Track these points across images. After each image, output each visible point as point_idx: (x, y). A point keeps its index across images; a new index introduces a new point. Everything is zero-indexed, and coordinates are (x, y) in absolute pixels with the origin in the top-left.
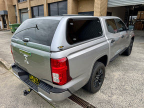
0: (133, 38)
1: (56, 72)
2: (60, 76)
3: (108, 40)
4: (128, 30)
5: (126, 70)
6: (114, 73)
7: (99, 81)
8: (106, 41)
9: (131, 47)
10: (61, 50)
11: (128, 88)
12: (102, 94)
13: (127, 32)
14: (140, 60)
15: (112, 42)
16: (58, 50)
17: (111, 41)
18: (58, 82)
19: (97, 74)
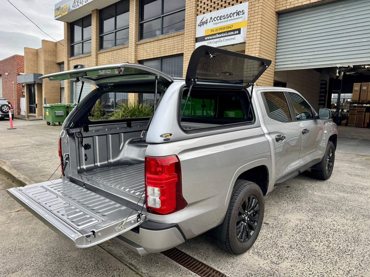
1: (155, 185)
2: (162, 193)
3: (269, 134)
4: (318, 118)
7: (251, 228)
8: (263, 135)
10: (167, 141)
13: (316, 123)
15: (277, 140)
16: (161, 140)
17: (274, 136)
18: (158, 206)
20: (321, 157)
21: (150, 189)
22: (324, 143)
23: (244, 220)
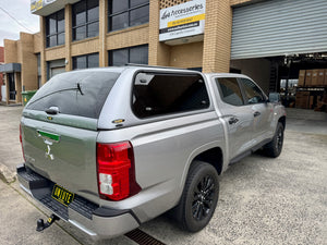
0: (282, 120)
1: (107, 172)
2: (114, 180)
3: (223, 117)
4: (268, 101)
5: (268, 187)
6: (241, 193)
7: (207, 206)
8: (218, 118)
9: (281, 139)
11: (270, 223)
12: (212, 235)
13: (267, 106)
14: (301, 166)
15: (231, 123)
17: (228, 119)
18: (111, 193)
19: (199, 187)
20: (271, 137)
21: (102, 176)
22: (274, 124)
23: (200, 199)
